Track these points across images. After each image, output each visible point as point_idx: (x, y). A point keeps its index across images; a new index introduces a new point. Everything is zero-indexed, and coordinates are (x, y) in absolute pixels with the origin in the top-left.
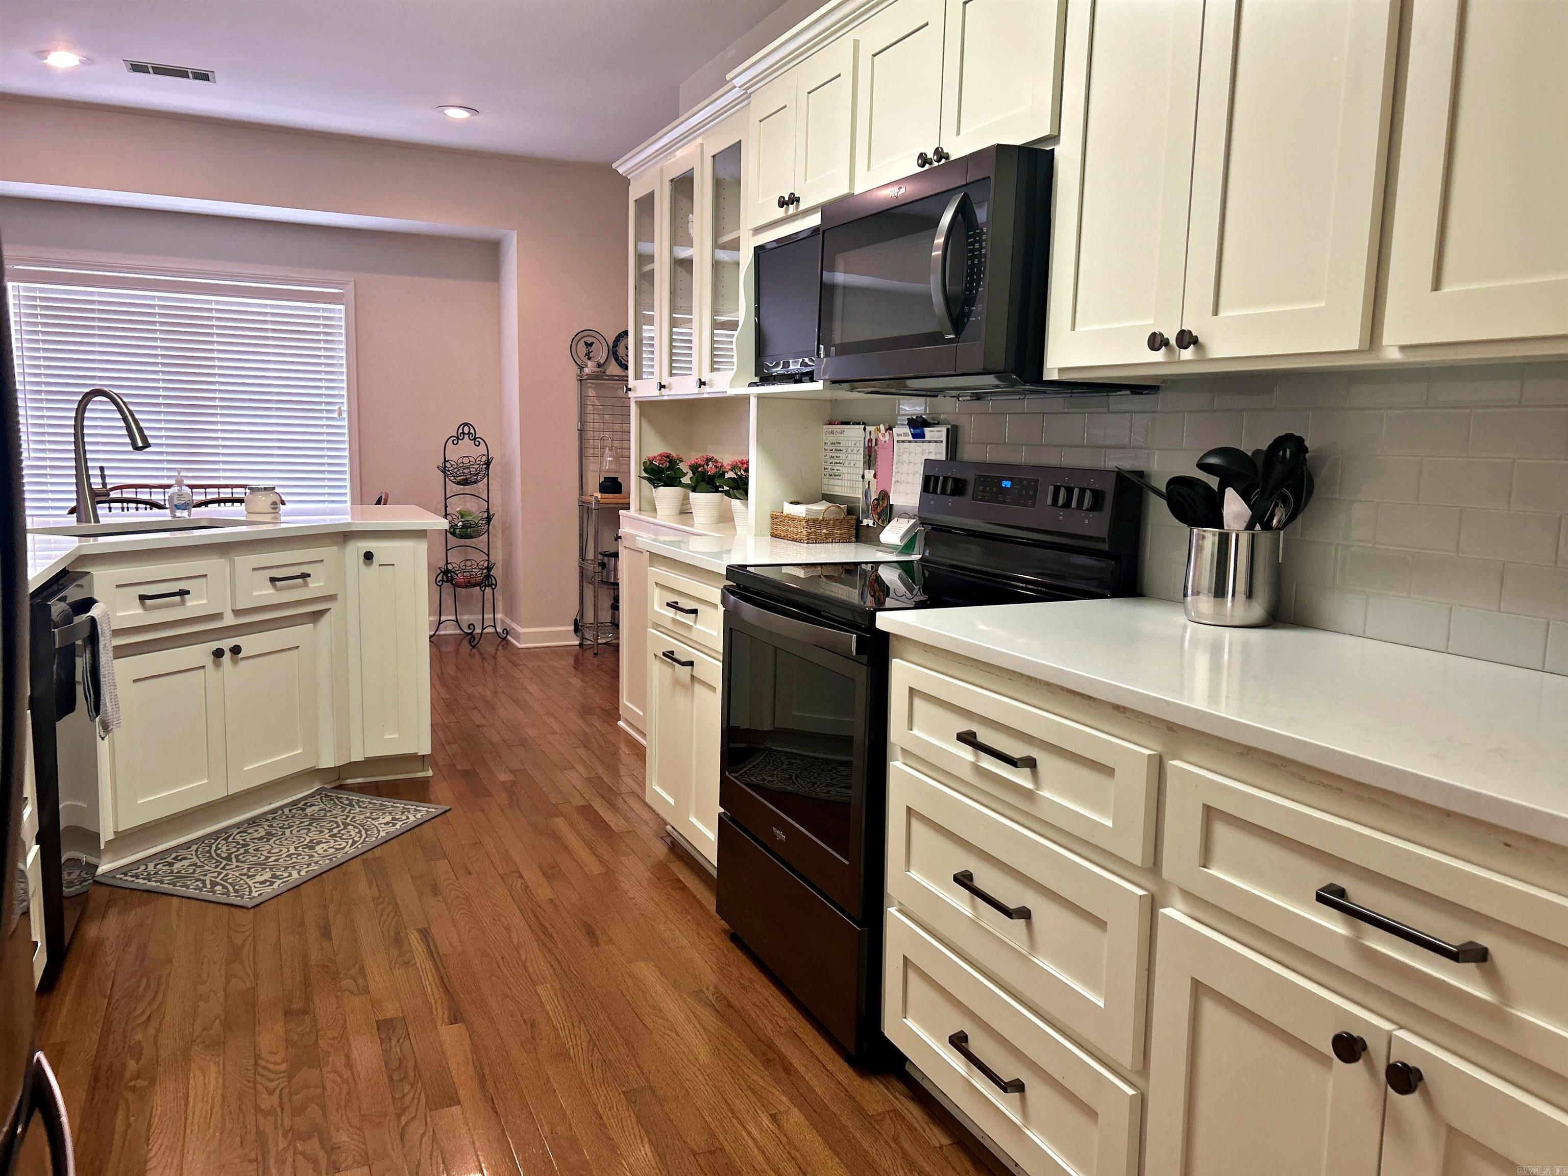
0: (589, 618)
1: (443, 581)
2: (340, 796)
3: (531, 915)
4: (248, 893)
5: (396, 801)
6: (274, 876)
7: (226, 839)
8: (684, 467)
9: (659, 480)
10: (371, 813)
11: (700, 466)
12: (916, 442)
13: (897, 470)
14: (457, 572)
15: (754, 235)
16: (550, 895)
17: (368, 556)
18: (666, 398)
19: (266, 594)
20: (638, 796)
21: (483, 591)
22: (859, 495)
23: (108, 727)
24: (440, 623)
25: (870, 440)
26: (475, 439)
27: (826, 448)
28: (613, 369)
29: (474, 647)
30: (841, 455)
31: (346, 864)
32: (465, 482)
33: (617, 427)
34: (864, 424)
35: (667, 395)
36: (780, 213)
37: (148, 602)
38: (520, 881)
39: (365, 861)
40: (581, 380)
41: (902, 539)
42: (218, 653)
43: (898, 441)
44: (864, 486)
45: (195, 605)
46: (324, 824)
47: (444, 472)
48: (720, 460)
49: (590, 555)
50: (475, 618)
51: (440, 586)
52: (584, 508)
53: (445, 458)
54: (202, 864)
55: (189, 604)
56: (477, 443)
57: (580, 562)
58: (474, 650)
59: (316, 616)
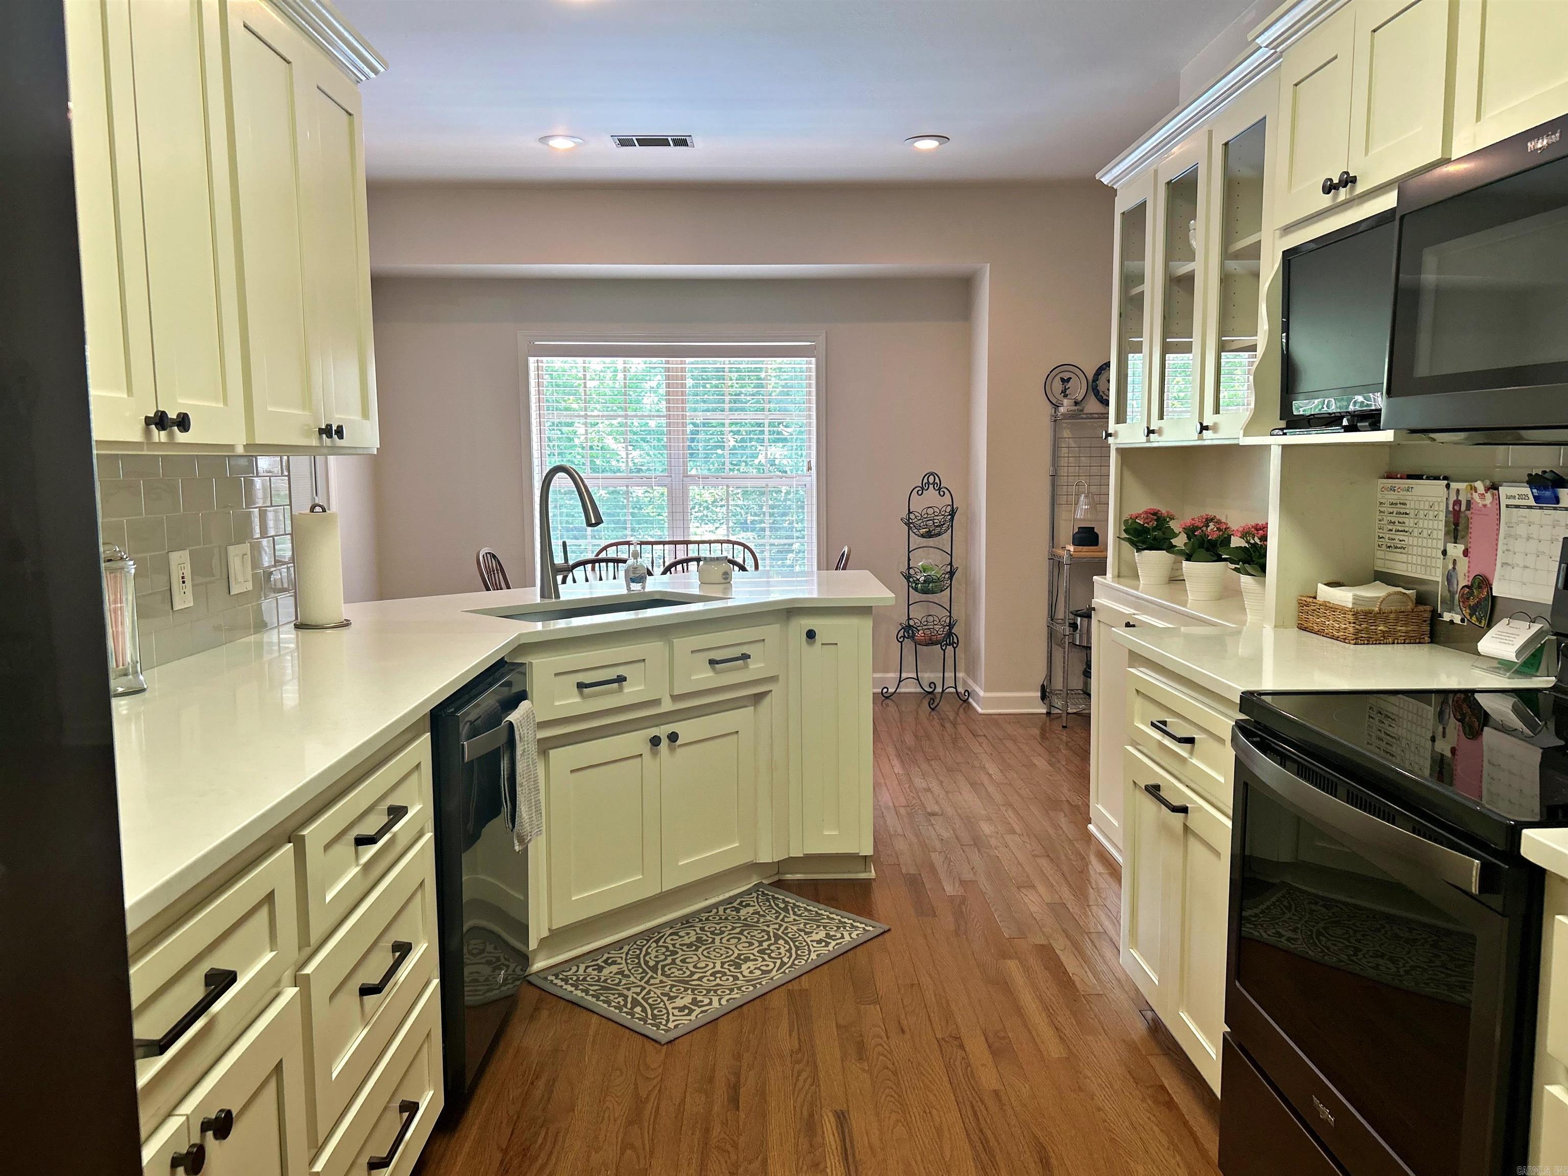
0: (1058, 684)
1: (904, 637)
2: (776, 896)
3: (970, 1113)
4: (664, 1022)
5: (832, 910)
6: (695, 1002)
7: (657, 941)
8: (1175, 526)
9: (1144, 542)
10: (805, 924)
11: (1198, 528)
12: (1541, 508)
13: (1505, 548)
14: (919, 628)
15: (1282, 236)
16: (997, 1086)
17: (811, 635)
18: (1155, 445)
19: (704, 677)
20: (1111, 940)
21: (944, 651)
22: (1437, 576)
23: (524, 840)
24: (900, 681)
25: (1457, 502)
26: (939, 489)
27: (1382, 509)
28: (1093, 406)
29: (933, 709)
30: (1406, 521)
31: (769, 994)
32: (929, 535)
33: (1094, 470)
34: (1445, 478)
35: (1157, 441)
36: (1326, 201)
37: (586, 690)
38: (960, 1053)
39: (790, 993)
40: (1055, 421)
41: (1519, 653)
42: (655, 741)
43: (1507, 506)
44: (1445, 566)
45: (633, 691)
46: (756, 933)
47: (908, 524)
48: (1223, 520)
49: (1060, 614)
50: (936, 677)
51: (901, 642)
52: (1056, 563)
53: (909, 510)
54: (629, 973)
55: (626, 690)
56: (942, 493)
57: (1048, 622)
58: (933, 713)
59: (758, 698)
